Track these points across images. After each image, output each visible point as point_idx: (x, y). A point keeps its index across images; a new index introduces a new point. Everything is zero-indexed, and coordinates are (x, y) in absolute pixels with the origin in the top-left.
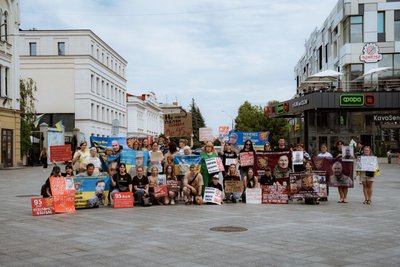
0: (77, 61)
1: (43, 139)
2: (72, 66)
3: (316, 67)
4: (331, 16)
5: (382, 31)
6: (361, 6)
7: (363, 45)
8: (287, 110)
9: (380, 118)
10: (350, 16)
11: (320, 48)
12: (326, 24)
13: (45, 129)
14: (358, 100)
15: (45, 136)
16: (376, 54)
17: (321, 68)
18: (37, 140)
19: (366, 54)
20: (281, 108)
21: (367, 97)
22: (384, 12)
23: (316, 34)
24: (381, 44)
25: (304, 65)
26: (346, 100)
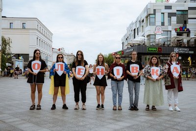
0: (31, 31)
1: (13, 64)
2: (28, 33)
3: (132, 37)
4: (140, 15)
5: (163, 21)
6: (155, 10)
7: (155, 27)
8: (123, 54)
9: (163, 58)
10: (150, 14)
11: (135, 30)
12: (138, 19)
13: (14, 59)
14: (155, 49)
15: (14, 63)
16: (161, 31)
17: (135, 38)
18: (10, 65)
19: (157, 31)
20: (120, 53)
21: (159, 48)
22: (164, 13)
23: (132, 24)
24: (163, 27)
25: (126, 37)
26: (150, 49)
